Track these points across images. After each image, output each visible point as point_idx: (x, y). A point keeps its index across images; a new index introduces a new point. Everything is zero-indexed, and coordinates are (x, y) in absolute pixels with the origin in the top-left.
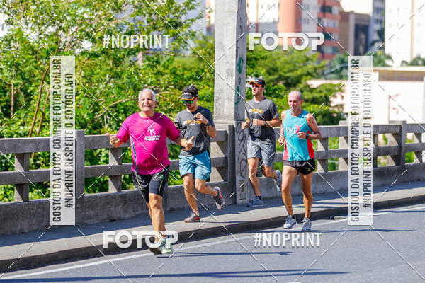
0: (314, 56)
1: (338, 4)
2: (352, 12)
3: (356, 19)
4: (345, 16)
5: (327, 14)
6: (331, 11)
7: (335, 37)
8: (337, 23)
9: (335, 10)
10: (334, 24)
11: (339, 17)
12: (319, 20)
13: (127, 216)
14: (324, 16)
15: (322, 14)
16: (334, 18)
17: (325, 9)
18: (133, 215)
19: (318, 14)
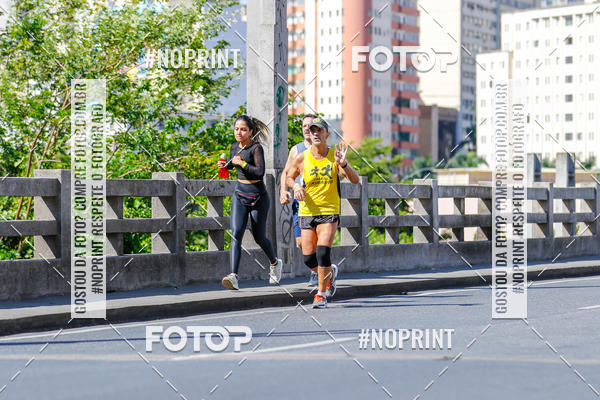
0: (386, 148)
1: (417, 96)
2: (435, 106)
3: (440, 115)
4: (426, 111)
5: (404, 109)
6: (408, 106)
7: (415, 137)
8: (416, 119)
9: (414, 103)
10: (413, 121)
11: (419, 112)
12: (394, 116)
13: (131, 287)
14: (400, 112)
15: (397, 109)
16: (412, 113)
17: (401, 103)
18: (139, 285)
19: (392, 108)
